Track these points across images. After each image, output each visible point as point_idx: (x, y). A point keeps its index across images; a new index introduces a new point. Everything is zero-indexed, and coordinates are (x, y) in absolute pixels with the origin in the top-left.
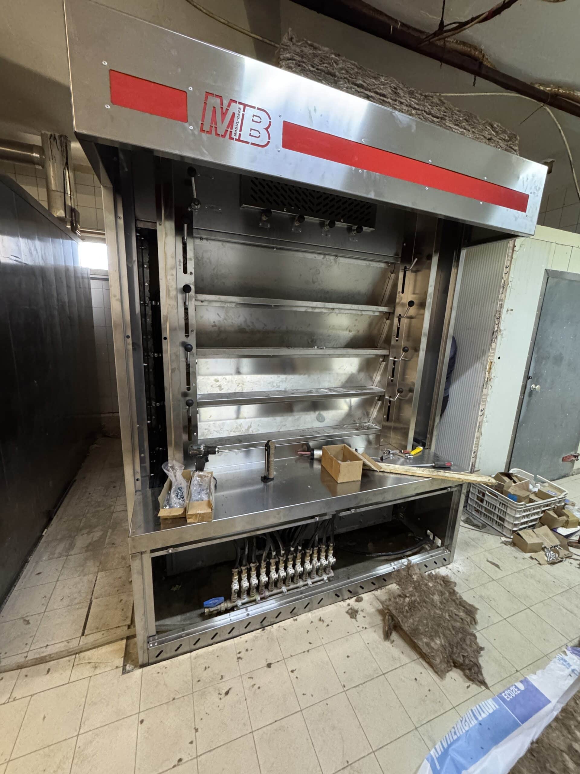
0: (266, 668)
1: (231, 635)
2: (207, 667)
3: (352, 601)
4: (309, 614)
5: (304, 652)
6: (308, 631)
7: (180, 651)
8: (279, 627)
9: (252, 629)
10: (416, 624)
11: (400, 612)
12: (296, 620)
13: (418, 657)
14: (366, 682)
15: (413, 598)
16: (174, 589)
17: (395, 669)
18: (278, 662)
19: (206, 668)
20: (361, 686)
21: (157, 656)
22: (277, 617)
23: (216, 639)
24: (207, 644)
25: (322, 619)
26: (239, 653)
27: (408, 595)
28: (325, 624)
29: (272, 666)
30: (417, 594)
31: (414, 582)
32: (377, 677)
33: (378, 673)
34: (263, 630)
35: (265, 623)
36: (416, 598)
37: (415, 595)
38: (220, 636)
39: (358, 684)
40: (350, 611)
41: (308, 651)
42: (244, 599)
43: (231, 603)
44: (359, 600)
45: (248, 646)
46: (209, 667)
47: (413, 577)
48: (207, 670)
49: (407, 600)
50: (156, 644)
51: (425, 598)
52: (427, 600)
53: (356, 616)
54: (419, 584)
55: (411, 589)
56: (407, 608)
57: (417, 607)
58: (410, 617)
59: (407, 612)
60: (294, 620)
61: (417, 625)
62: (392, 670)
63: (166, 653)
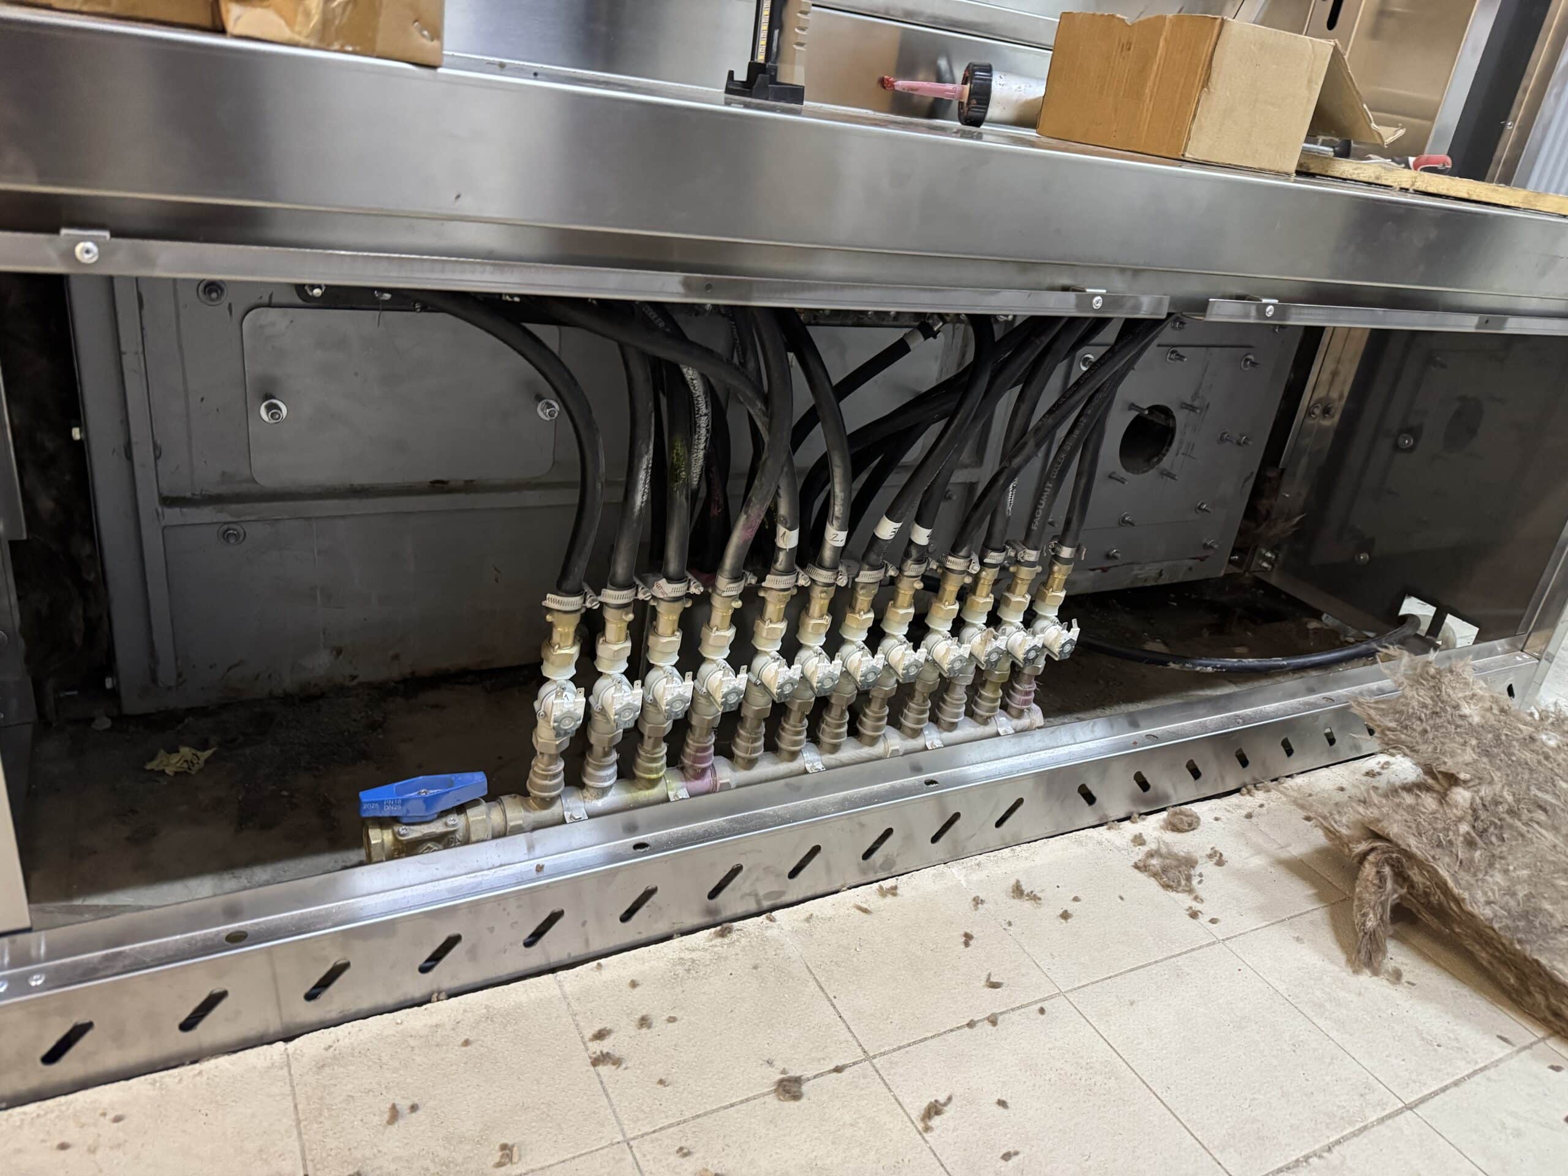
0: (772, 1101)
1: (536, 957)
2: (403, 1105)
3: (1152, 827)
4: (956, 872)
5: (971, 1025)
6: (968, 938)
7: (210, 1031)
8: (809, 919)
9: (662, 928)
10: (1522, 891)
11: (1439, 845)
12: (893, 891)
13: (1540, 1034)
14: (1338, 1142)
15: (1485, 791)
16: (171, 763)
17: (1456, 1084)
18: (838, 1070)
19: (394, 1114)
20: (1314, 1160)
21: (52, 1057)
22: (793, 874)
23: (445, 974)
24: (390, 1000)
25: (1027, 889)
26: (600, 1035)
27: (1463, 776)
28: (1050, 911)
29: (805, 1088)
30: (1497, 775)
31: (1473, 730)
32: (1382, 1120)
33: (1381, 1104)
34: (722, 934)
35: (731, 901)
36: (1498, 787)
37: (1491, 782)
38: (473, 954)
39: (1300, 1154)
40: (1154, 861)
41: (993, 1021)
42: (604, 791)
43: (528, 808)
44: (1182, 825)
45: (644, 1002)
46: (414, 1108)
47: (1466, 710)
48: (408, 1121)
49: (1461, 796)
50: (36, 981)
51: (1534, 791)
52: (1549, 798)
53: (1189, 878)
54: (1497, 737)
55: (1469, 756)
56: (1464, 828)
57: (1511, 827)
58: (1491, 865)
59: (1470, 843)
60: (883, 893)
61: (1529, 897)
62: (1444, 1090)
63: (119, 1037)
